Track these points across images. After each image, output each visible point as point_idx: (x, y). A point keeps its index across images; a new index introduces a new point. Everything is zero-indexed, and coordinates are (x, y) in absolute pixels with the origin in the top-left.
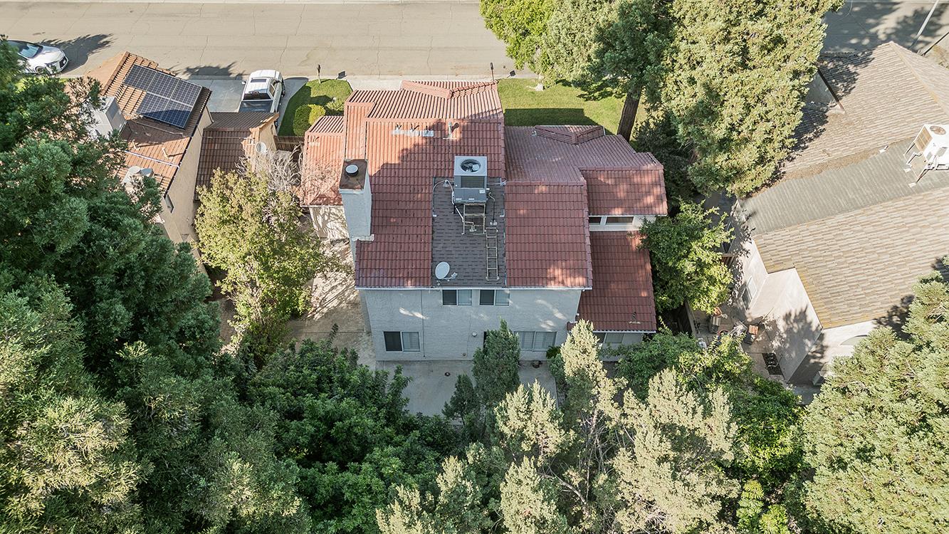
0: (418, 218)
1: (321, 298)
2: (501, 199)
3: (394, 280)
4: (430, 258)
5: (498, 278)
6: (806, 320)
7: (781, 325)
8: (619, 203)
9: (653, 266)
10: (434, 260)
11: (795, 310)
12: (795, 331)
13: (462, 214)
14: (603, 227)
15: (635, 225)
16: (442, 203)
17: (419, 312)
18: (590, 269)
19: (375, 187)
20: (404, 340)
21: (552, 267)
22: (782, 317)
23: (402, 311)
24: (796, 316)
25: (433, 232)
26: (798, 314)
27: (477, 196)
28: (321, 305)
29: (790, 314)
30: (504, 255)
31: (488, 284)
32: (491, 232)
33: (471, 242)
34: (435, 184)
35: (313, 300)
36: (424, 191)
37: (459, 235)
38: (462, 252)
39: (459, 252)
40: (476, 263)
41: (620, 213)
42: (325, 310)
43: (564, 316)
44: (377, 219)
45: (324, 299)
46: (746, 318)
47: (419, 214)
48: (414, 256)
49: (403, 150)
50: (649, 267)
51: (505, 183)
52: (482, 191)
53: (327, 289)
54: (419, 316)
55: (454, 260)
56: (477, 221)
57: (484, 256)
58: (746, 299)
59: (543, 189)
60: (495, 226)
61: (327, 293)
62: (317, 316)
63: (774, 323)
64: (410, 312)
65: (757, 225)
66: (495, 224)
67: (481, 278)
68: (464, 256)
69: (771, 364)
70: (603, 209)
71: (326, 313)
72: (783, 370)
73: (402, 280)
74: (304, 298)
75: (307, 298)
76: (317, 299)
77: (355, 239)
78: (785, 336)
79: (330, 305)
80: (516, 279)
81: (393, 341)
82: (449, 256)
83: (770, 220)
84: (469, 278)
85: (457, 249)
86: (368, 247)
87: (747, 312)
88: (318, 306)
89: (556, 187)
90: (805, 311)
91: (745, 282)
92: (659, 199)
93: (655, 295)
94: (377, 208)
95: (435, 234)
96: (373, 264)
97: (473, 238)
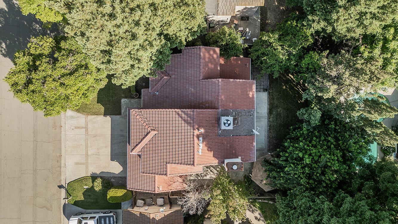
0: (233, 141)
25: (237, 136)
40: (247, 120)
49: (208, 151)
66: (234, 113)
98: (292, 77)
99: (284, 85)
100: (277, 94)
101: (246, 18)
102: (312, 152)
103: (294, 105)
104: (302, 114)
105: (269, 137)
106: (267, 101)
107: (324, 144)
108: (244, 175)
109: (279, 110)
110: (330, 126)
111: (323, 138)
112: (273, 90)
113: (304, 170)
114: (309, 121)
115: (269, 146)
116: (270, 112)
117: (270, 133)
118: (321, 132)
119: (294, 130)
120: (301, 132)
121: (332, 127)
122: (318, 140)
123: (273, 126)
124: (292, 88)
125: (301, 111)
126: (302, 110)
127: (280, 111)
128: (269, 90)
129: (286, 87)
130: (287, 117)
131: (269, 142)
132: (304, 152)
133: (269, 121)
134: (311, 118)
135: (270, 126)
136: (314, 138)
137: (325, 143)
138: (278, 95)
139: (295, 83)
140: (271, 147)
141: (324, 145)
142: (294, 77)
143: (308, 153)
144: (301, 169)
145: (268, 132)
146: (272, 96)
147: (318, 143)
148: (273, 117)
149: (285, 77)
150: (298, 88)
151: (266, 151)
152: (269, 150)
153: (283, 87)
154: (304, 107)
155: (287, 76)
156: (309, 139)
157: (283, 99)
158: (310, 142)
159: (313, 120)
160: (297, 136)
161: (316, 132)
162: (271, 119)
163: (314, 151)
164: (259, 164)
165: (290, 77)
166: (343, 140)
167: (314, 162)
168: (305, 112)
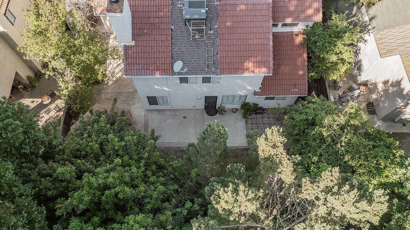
0: (162, 29)
1: (112, 71)
2: (216, 15)
3: (148, 71)
4: (171, 57)
5: (213, 69)
6: (400, 87)
7: (380, 87)
8: (290, 14)
9: (308, 54)
10: (173, 57)
11: (393, 79)
12: (390, 91)
13: (190, 26)
14: (280, 29)
15: (300, 27)
16: (177, 18)
17: (166, 87)
18: (272, 62)
19: (133, 8)
20: (160, 101)
21: (247, 61)
22: (382, 82)
23: (156, 87)
24: (392, 83)
25: (172, 38)
26: (394, 82)
27: (200, 14)
28: (112, 76)
29: (388, 81)
30: (217, 53)
31: (207, 73)
32: (209, 38)
33: (196, 45)
34: (172, 5)
35: (107, 72)
36: (165, 10)
37: (188, 40)
38: (190, 52)
39: (189, 52)
40: (199, 60)
41: (291, 20)
42: (115, 79)
43: (252, 88)
44: (135, 30)
45: (114, 72)
46: (357, 80)
47: (163, 26)
48: (160, 55)
50: (305, 55)
51: (218, 3)
52: (203, 11)
53: (115, 65)
54: (166, 89)
55: (186, 57)
56: (200, 31)
57: (204, 55)
58: (359, 69)
59: (243, 7)
60: (212, 34)
61: (115, 68)
62: (110, 83)
63: (375, 85)
64: (161, 87)
65: (377, 24)
66: (212, 32)
67: (203, 69)
68: (192, 55)
69: (370, 109)
70: (280, 18)
71: (115, 81)
72: (377, 112)
73: (153, 71)
74: (102, 72)
75: (104, 72)
76: (110, 72)
77: (123, 44)
78: (382, 93)
79: (117, 76)
80: (225, 70)
81: (152, 100)
82: (182, 55)
83: (386, 21)
84: (195, 69)
85: (188, 50)
86: (131, 50)
87: (359, 77)
88: (110, 76)
89: (252, 5)
90: (401, 81)
91: (360, 60)
92: (317, 11)
93: (308, 73)
94: (135, 22)
95: (173, 40)
96: (135, 61)
97: (197, 43)
145: (177, 148)
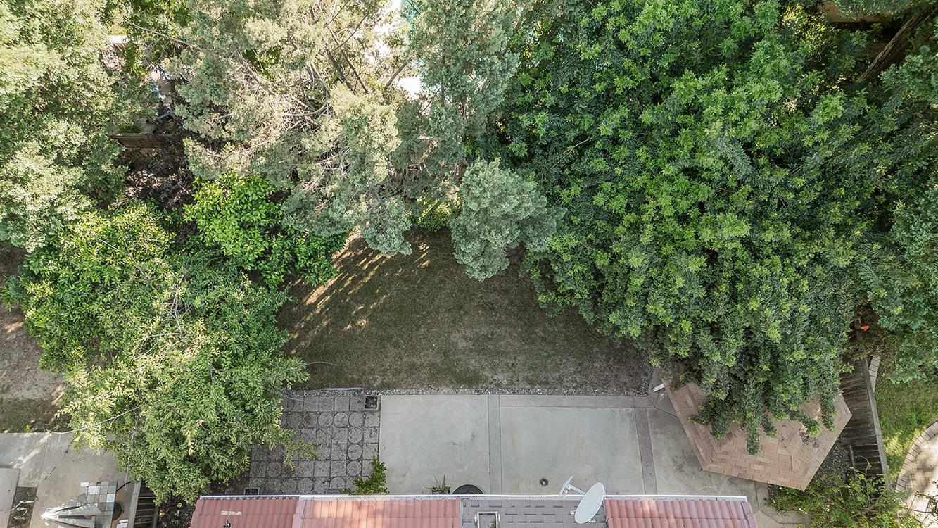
67: (510, 518)
84: (534, 518)
98: (321, 290)
99: (354, 323)
100: (392, 352)
101: (22, 505)
102: (669, 212)
103: (441, 281)
104: (483, 254)
105: (580, 388)
106: (420, 398)
107: (626, 160)
108: (770, 510)
109: (462, 345)
110: (542, 132)
111: (599, 164)
112: (372, 371)
113: (768, 250)
114: (522, 225)
115: (623, 388)
116: (468, 381)
117: (560, 381)
118: (567, 172)
119: (551, 286)
120: (566, 258)
121: (544, 124)
122: (607, 186)
123: (531, 368)
124: (368, 292)
125: (468, 260)
126: (467, 253)
127: (466, 338)
128: (371, 387)
129: (360, 314)
130: (493, 309)
131: (603, 386)
132: (668, 249)
133: (510, 388)
134: (506, 216)
135: (532, 383)
136: (599, 200)
137: (624, 152)
138: (396, 346)
139: (345, 280)
140: (625, 378)
141: (633, 157)
142: (319, 285)
143: (679, 229)
144: (767, 262)
145: (559, 393)
146: (398, 372)
147: (621, 185)
148: (493, 369)
149: (319, 318)
150: (371, 267)
151: (643, 402)
152: (640, 390)
153: (360, 327)
154: (450, 249)
155: (315, 308)
156: (601, 224)
157: (415, 328)
158: (615, 219)
159: (518, 207)
160: (583, 275)
161: (565, 193)
162: (502, 378)
163: (664, 201)
164: (725, 448)
165: (321, 297)
166: (609, 77)
167: (721, 204)
168: (477, 244)
